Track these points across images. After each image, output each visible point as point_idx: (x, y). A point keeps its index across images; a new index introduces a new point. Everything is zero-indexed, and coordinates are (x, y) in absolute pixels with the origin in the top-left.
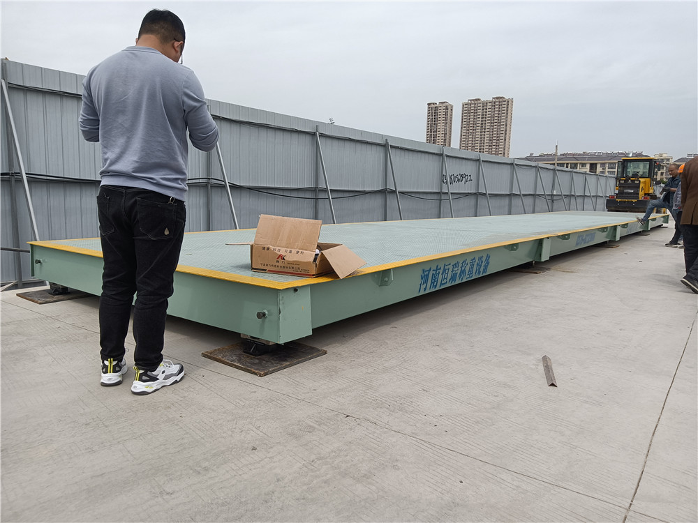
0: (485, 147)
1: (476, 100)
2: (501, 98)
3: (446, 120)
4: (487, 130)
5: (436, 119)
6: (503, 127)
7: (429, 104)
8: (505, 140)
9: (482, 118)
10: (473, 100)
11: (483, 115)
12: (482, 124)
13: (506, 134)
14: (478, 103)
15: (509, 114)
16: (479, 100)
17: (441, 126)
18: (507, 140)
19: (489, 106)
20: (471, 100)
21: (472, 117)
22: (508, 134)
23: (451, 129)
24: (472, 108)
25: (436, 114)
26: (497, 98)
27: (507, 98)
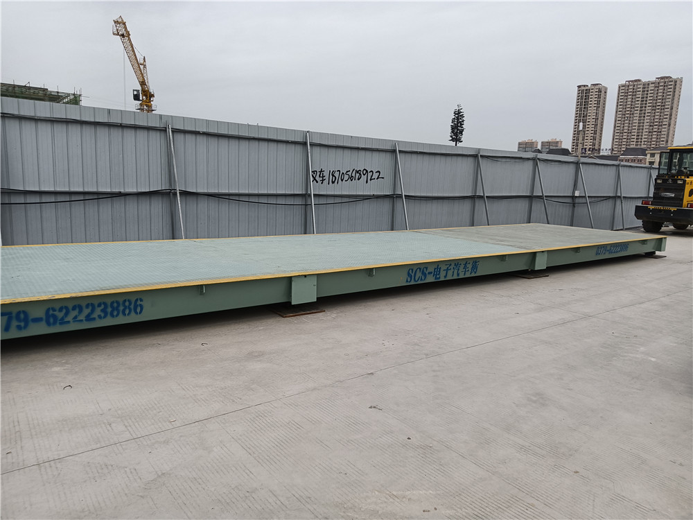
0: (644, 133)
1: (636, 81)
2: (667, 77)
3: (598, 103)
4: (647, 114)
5: (586, 103)
7: (579, 87)
8: (669, 125)
9: (642, 101)
10: (632, 81)
11: (643, 98)
12: (641, 107)
13: (670, 119)
14: (637, 85)
15: (676, 96)
16: (639, 80)
17: (592, 111)
18: (672, 125)
19: (651, 87)
20: (629, 81)
21: (630, 100)
22: (673, 119)
23: (603, 113)
24: (630, 90)
25: (587, 97)
26: (662, 78)
27: (674, 77)
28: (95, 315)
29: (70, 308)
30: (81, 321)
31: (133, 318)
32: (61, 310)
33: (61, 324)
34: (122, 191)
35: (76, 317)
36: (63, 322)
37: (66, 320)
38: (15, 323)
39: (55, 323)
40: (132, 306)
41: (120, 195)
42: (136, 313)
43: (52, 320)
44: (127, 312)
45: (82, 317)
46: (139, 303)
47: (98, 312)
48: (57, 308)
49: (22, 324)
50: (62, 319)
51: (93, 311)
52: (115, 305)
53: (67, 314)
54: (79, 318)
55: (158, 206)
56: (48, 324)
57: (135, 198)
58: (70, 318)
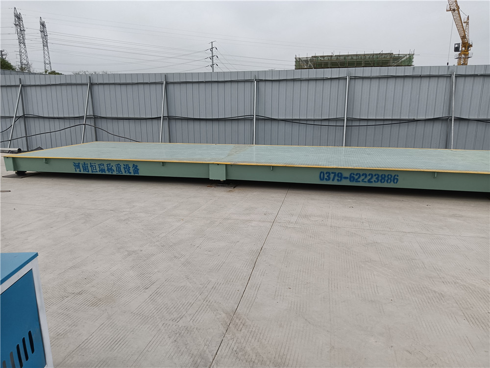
28: (372, 180)
29: (361, 174)
30: (366, 182)
31: (392, 185)
32: (357, 175)
33: (356, 181)
34: (416, 118)
35: (363, 179)
36: (357, 181)
37: (359, 180)
38: (336, 178)
39: (353, 181)
40: (392, 179)
41: (414, 121)
42: (394, 183)
43: (352, 179)
44: (389, 181)
45: (366, 180)
46: (396, 177)
47: (374, 178)
48: (355, 174)
49: (339, 179)
50: (357, 179)
51: (372, 177)
52: (383, 176)
53: (359, 177)
54: (365, 180)
55: (438, 127)
56: (350, 181)
57: (424, 122)
58: (360, 179)
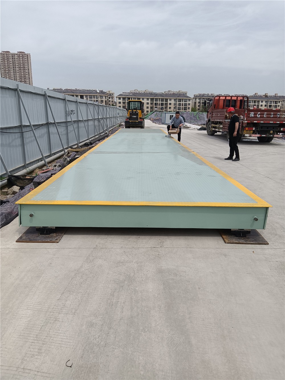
1: (7, 52)
2: (23, 52)
4: (17, 72)
6: (27, 71)
8: (29, 78)
9: (13, 64)
10: (5, 52)
11: (13, 62)
12: (13, 67)
13: (29, 75)
14: (8, 54)
15: (29, 63)
16: (9, 52)
19: (16, 57)
20: (3, 52)
21: (6, 62)
22: (30, 75)
24: (5, 57)
26: (20, 52)
27: (26, 53)
